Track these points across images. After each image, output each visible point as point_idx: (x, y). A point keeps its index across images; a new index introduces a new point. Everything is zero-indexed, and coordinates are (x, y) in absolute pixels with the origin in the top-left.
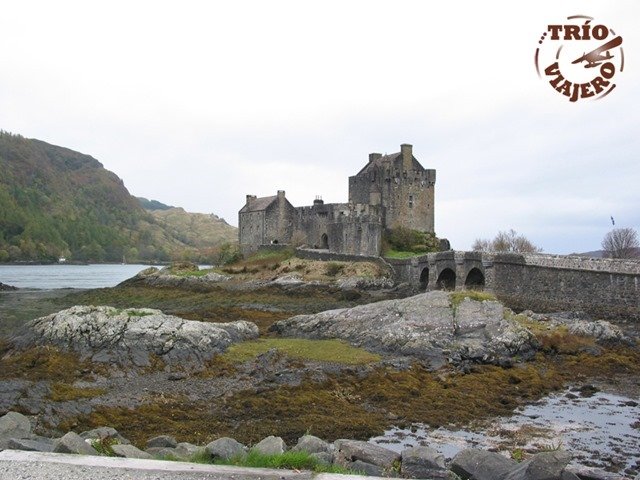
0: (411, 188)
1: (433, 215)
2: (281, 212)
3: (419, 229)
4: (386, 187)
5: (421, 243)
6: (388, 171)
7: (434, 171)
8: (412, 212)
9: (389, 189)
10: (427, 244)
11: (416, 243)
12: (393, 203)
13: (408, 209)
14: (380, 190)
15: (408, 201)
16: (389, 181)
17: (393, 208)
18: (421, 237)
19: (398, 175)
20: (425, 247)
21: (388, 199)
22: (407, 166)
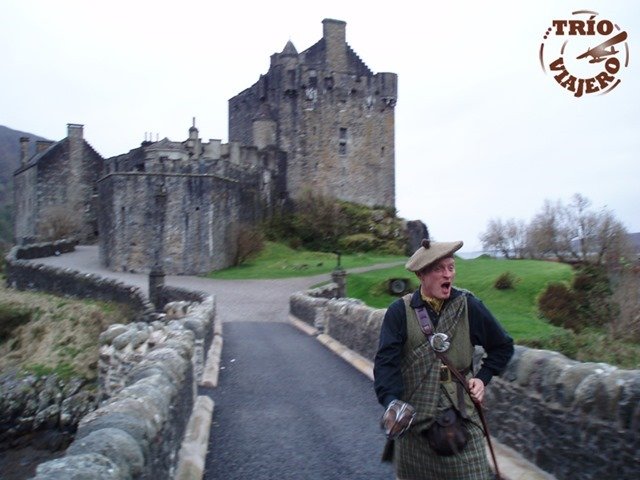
0: (344, 111)
1: (392, 170)
2: (75, 169)
3: (362, 200)
4: (287, 107)
5: (363, 230)
6: (292, 72)
7: (394, 77)
8: (346, 163)
9: (295, 114)
10: (375, 232)
11: (351, 230)
12: (303, 143)
13: (337, 155)
14: (274, 116)
15: (336, 139)
16: (292, 95)
17: (304, 154)
18: (364, 218)
19: (313, 82)
20: (370, 238)
21: (291, 133)
22: (336, 64)
